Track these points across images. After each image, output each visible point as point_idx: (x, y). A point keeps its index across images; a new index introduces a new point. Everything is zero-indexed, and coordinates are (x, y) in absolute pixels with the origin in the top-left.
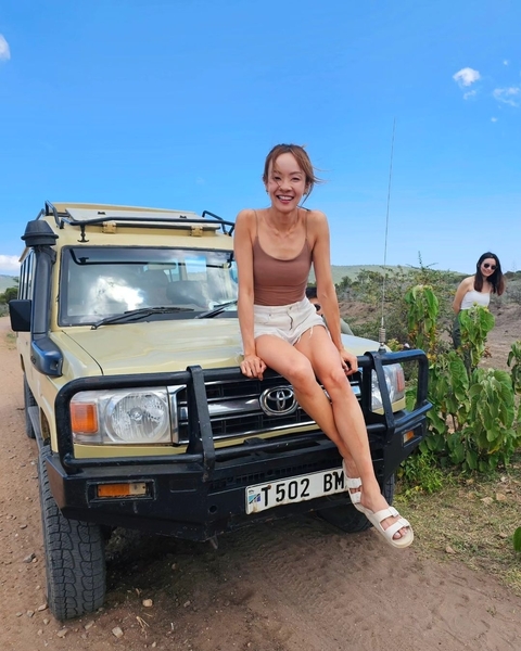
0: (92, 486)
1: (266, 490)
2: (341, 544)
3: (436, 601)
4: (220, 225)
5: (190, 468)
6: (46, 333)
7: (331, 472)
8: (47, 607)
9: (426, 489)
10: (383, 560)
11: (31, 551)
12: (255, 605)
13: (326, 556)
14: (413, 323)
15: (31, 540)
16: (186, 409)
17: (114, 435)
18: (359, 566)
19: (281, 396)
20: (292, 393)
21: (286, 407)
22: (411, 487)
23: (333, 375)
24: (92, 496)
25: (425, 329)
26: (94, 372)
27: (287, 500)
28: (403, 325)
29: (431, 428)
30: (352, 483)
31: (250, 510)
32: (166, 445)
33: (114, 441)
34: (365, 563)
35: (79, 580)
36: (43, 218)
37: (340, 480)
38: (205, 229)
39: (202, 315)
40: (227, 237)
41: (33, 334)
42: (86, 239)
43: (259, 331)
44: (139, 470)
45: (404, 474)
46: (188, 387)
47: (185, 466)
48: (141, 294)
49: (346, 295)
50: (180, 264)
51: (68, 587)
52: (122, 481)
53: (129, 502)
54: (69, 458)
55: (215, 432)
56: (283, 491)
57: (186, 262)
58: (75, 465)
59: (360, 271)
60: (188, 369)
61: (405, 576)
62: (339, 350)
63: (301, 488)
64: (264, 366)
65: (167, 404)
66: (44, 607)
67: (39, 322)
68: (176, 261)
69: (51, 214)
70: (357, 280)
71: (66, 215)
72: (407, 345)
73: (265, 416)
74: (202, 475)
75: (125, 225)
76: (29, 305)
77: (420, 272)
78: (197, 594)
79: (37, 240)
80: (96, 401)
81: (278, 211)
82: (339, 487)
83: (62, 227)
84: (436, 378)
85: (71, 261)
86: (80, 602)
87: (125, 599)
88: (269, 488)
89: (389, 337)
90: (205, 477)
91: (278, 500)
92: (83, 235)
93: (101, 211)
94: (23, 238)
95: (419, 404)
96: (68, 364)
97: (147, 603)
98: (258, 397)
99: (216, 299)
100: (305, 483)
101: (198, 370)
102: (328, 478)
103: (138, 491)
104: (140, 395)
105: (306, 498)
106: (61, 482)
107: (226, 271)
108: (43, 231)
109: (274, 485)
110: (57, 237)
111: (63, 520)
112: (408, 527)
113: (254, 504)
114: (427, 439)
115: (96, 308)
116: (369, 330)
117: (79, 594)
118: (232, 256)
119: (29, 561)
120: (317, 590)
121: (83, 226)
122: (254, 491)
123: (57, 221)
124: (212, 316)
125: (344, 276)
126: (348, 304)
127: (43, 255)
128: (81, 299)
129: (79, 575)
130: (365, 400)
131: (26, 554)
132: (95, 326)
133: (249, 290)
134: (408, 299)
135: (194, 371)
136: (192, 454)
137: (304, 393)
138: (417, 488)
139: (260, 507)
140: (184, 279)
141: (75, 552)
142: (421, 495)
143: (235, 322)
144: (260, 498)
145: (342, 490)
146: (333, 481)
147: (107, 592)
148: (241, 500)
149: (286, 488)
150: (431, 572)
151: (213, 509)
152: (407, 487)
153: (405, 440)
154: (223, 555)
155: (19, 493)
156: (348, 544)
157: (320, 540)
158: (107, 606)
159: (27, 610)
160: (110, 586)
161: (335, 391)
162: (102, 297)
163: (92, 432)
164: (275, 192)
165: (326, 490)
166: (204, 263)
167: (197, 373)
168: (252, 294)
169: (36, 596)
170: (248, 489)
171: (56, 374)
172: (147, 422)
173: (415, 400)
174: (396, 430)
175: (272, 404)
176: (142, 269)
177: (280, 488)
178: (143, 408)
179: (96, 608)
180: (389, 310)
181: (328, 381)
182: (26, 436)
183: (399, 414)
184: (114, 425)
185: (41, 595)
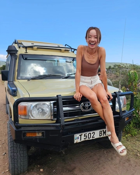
0: (24, 133)
1: (81, 135)
2: (104, 152)
3: (134, 172)
4: (70, 49)
5: (56, 128)
6: (13, 81)
7: (102, 130)
8: (9, 171)
9: (132, 135)
10: (118, 158)
11: (5, 151)
12: (76, 172)
13: (99, 156)
14: (130, 82)
15: (5, 148)
16: (56, 108)
17: (32, 116)
18: (110, 160)
19: (87, 105)
20: (90, 104)
21: (88, 109)
22: (127, 134)
23: (104, 99)
24: (24, 136)
25: (134, 84)
26: (27, 96)
27: (87, 139)
28: (127, 82)
29: (134, 115)
30: (108, 133)
31: (75, 142)
32: (49, 120)
33: (32, 118)
34: (112, 159)
35: (19, 163)
36: (14, 45)
37: (105, 133)
38: (65, 50)
39: (63, 77)
40: (72, 53)
41: (8, 82)
42: (27, 52)
43: (81, 84)
44: (40, 128)
45: (126, 130)
46: (57, 101)
47: (55, 127)
48: (45, 69)
49: (110, 71)
50: (57, 61)
51: (16, 165)
52: (34, 131)
53: (36, 138)
54: (17, 124)
55: (65, 116)
56: (86, 136)
57: (59, 60)
58: (19, 126)
59: (114, 65)
60: (57, 96)
61: (124, 163)
62: (106, 91)
63: (92, 135)
64: (82, 96)
65: (50, 107)
66: (8, 170)
67: (11, 78)
68: (56, 60)
69: (17, 43)
70: (113, 67)
71: (21, 44)
72: (128, 89)
73: (82, 111)
74: (60, 130)
75: (40, 48)
76: (7, 72)
77: (133, 66)
78: (58, 168)
79: (11, 52)
80: (27, 105)
81: (90, 48)
82: (104, 135)
83: (20, 48)
84: (136, 100)
85: (22, 59)
86: (19, 169)
87: (34, 168)
88: (82, 135)
89: (122, 86)
90: (61, 131)
91: (84, 139)
92: (26, 51)
93: (33, 43)
94: (7, 51)
95: (131, 109)
96: (19, 93)
97: (41, 170)
98: (79, 105)
99: (68, 72)
100: (93, 133)
101: (60, 96)
102: (101, 132)
103: (39, 135)
104: (41, 103)
105: (94, 138)
106: (14, 131)
107: (72, 64)
108: (13, 49)
109: (83, 134)
110: (18, 51)
111: (14, 143)
112: (125, 149)
113: (77, 140)
114: (133, 119)
115: (30, 73)
116: (116, 83)
117: (19, 167)
118: (74, 59)
119: (4, 155)
120: (96, 167)
121: (26, 48)
122: (77, 136)
123: (18, 45)
124: (66, 78)
125: (109, 65)
126: (110, 74)
127: (13, 57)
128: (25, 71)
129: (19, 161)
130: (113, 107)
131: (3, 152)
132: (29, 79)
133: (80, 71)
134: (129, 74)
135: (59, 97)
136: (57, 123)
137: (94, 104)
138: (129, 134)
139: (79, 141)
140: (58, 65)
141: (18, 154)
142: (130, 137)
143: (74, 80)
144: (78, 138)
145: (105, 136)
146: (102, 133)
147: (28, 166)
148: (73, 139)
149: (87, 135)
150: (133, 162)
151: (63, 141)
152: (126, 134)
153: (126, 120)
154: (66, 155)
155: (2, 132)
156: (107, 152)
157: (98, 150)
158: (28, 171)
159: (2, 171)
160: (30, 164)
161: (104, 104)
162: (32, 70)
163: (25, 115)
164: (89, 42)
165: (100, 136)
166: (65, 61)
167: (60, 97)
168: (81, 72)
169: (5, 167)
170: (75, 135)
171: (15, 95)
172: (43, 112)
173: (130, 107)
174: (123, 117)
175: (84, 108)
176: (45, 62)
177: (85, 135)
178: (42, 108)
179: (24, 171)
180: (123, 77)
181: (102, 101)
182: (6, 113)
183: (124, 111)
184: (32, 113)
185: (7, 166)
